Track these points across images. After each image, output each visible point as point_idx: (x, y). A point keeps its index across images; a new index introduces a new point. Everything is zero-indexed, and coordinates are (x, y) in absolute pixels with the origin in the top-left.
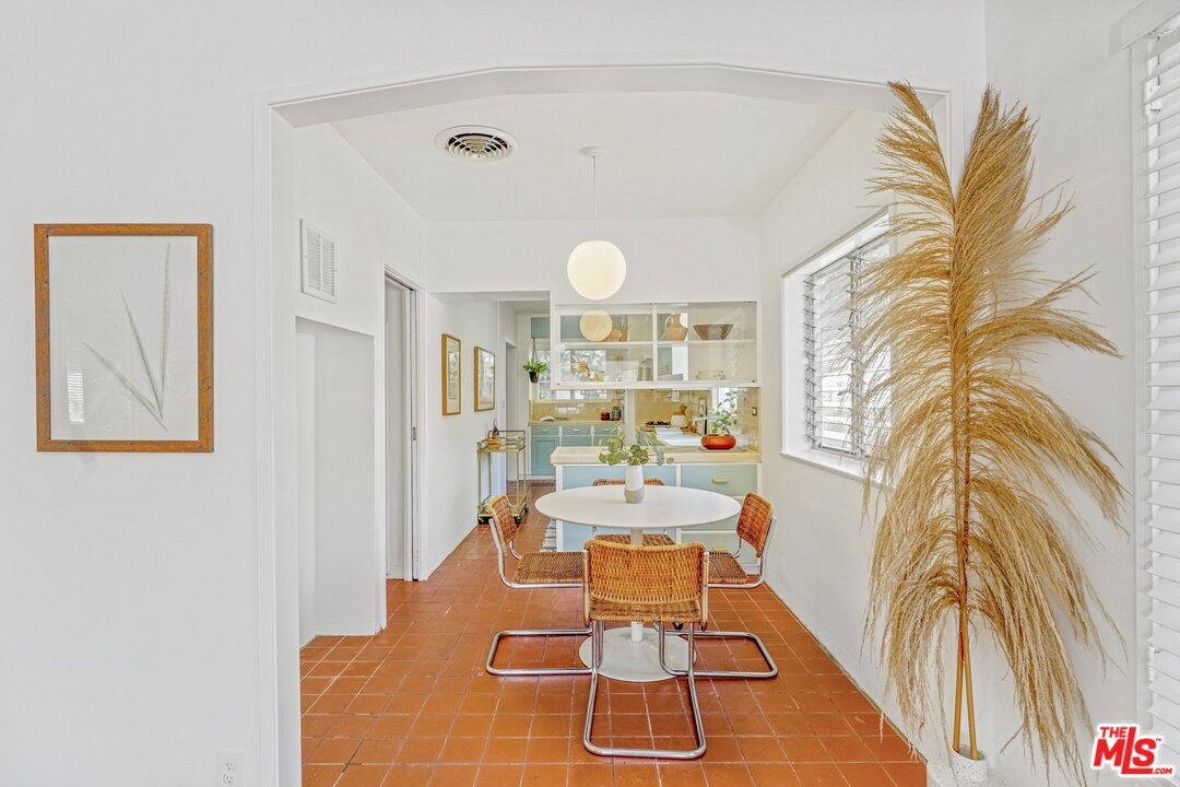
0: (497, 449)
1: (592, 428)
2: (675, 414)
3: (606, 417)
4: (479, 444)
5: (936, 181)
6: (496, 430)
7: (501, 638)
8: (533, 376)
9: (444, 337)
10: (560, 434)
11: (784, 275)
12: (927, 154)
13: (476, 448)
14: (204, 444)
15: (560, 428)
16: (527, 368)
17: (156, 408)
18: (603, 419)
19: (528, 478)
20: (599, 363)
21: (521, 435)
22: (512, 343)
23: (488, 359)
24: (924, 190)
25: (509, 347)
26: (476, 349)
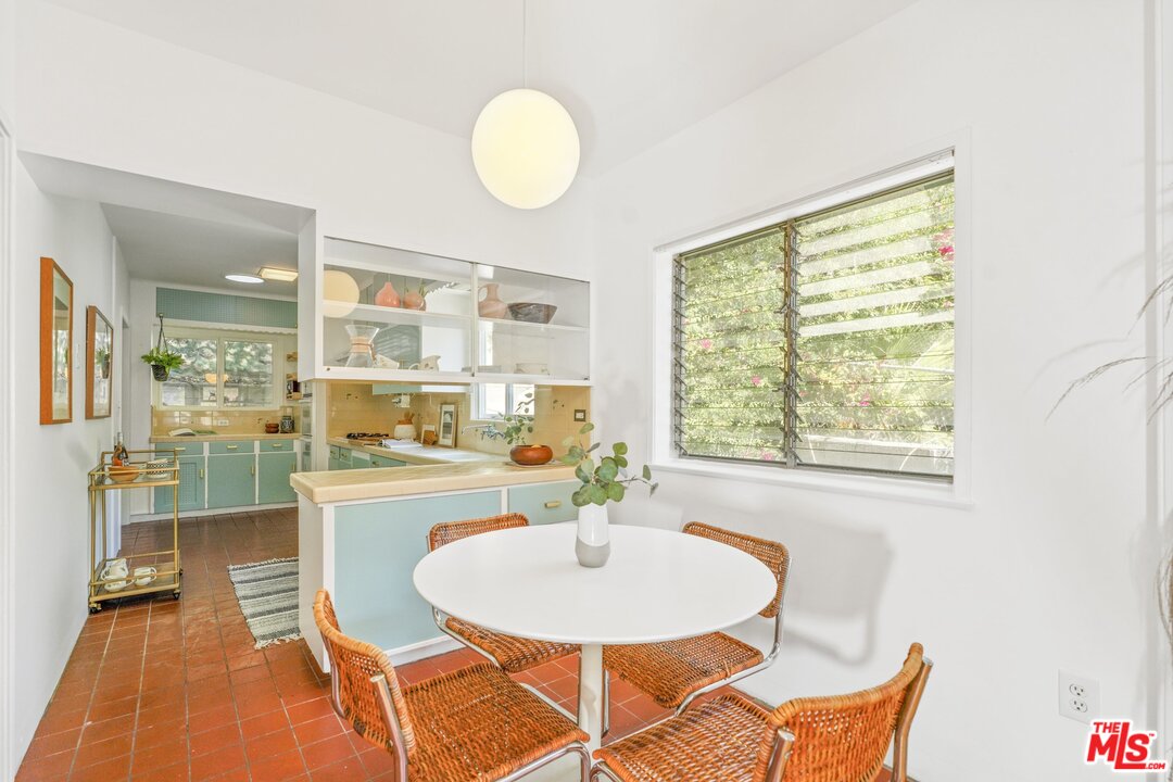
1: (257, 444)
2: (400, 423)
3: (272, 429)
8: (159, 371)
10: (206, 453)
11: (656, 249)
15: (206, 446)
16: (148, 359)
18: (268, 432)
20: (250, 363)
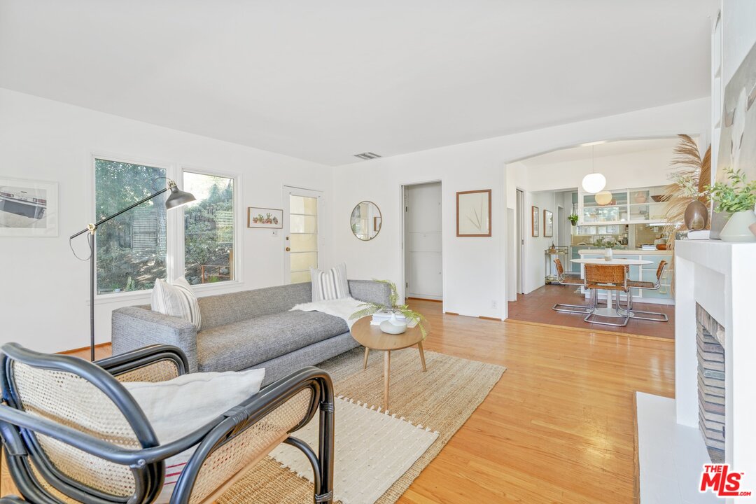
0: (554, 253)
4: (546, 251)
5: (696, 159)
6: (553, 246)
7: (557, 305)
8: (573, 222)
9: (533, 207)
12: (692, 152)
13: (544, 252)
14: (490, 235)
16: (570, 218)
17: (479, 227)
19: (570, 273)
21: (566, 248)
22: (561, 206)
23: (549, 215)
24: (692, 162)
25: (559, 208)
26: (545, 211)
